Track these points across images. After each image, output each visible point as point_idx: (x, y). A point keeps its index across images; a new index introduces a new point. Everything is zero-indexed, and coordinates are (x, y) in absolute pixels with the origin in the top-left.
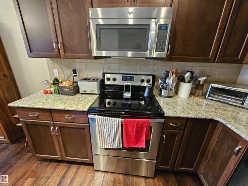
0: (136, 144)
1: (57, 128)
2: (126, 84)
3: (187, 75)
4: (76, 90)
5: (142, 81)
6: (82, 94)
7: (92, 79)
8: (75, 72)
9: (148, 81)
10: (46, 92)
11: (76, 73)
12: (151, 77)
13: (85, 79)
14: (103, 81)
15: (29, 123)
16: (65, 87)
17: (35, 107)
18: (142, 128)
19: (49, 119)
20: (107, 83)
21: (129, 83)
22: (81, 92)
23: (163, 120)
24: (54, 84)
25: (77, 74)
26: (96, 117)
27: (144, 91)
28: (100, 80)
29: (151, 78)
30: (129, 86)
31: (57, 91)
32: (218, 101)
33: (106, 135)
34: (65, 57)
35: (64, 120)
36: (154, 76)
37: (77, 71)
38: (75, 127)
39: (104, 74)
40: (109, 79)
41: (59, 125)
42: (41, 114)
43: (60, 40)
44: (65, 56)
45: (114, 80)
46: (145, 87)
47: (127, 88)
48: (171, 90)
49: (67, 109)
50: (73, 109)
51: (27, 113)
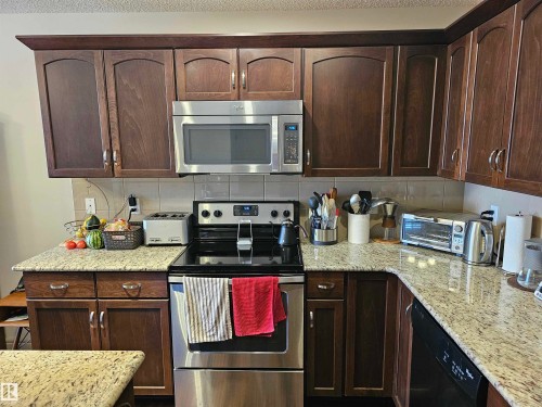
0: (259, 327)
1: (102, 313)
2: (242, 222)
3: (354, 199)
4: (138, 239)
5: (274, 214)
6: (151, 245)
7: (170, 215)
8: (133, 201)
9: (287, 214)
10: (73, 246)
11: (135, 204)
12: (292, 205)
13: (157, 216)
14: (193, 219)
15: (45, 307)
16: (117, 233)
17: (66, 269)
18: (266, 293)
19: (89, 294)
20: (204, 221)
21: (248, 220)
22: (148, 242)
23: (300, 279)
24: (90, 229)
25: (138, 207)
26: (184, 279)
27: (278, 235)
28: (187, 215)
29: (291, 207)
30: (247, 226)
31: (99, 242)
32: (418, 246)
33: (202, 313)
34: (123, 175)
35: (120, 294)
36: (297, 204)
37: (138, 200)
38: (141, 307)
39: (196, 204)
40: (206, 214)
41: (107, 306)
42: (75, 283)
43: (116, 147)
44: (122, 173)
45: (218, 214)
46: (279, 227)
47: (245, 231)
48: (328, 228)
49: (128, 268)
50: (140, 268)
51: (44, 284)
